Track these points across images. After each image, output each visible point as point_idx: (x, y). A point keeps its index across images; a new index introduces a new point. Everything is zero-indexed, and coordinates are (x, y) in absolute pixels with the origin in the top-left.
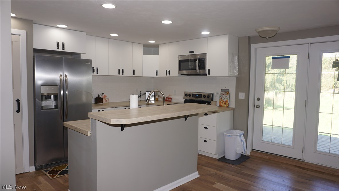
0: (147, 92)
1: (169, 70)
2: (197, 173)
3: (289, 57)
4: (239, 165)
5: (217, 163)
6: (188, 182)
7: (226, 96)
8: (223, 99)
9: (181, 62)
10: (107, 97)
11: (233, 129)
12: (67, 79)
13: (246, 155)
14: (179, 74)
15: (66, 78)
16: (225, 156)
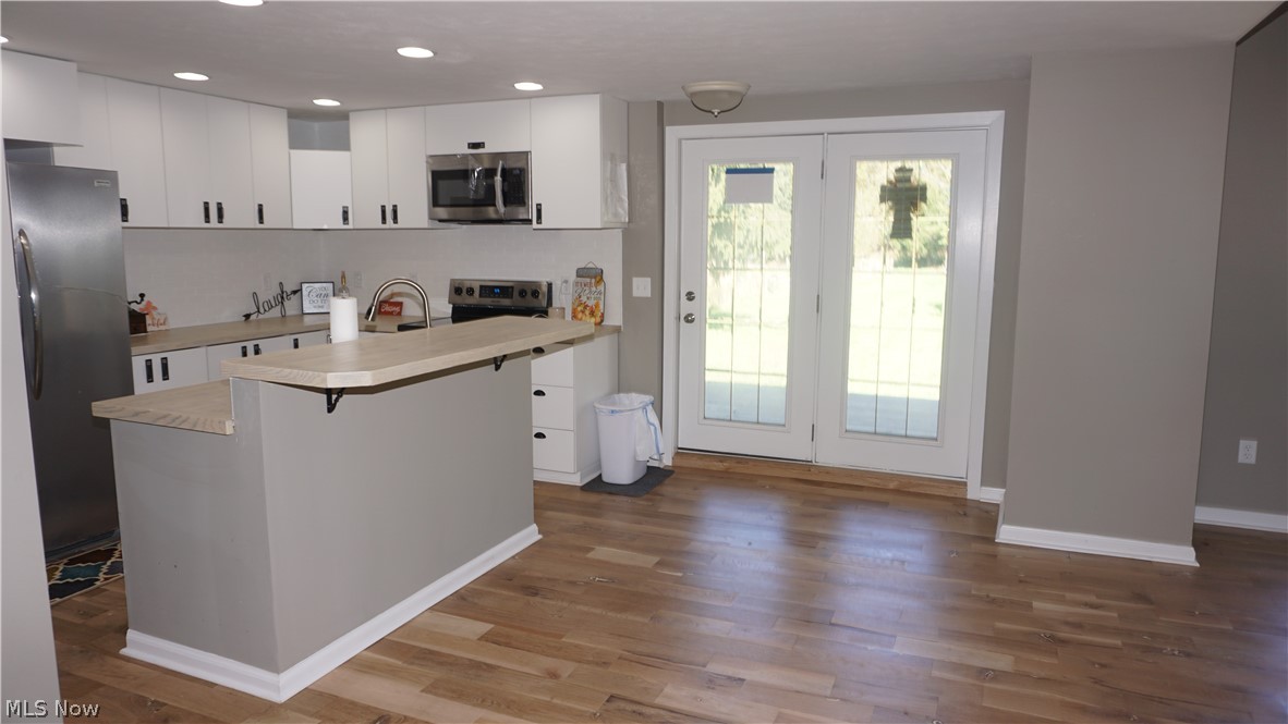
0: (305, 286)
1: (395, 206)
2: (534, 527)
3: (771, 171)
4: (645, 496)
5: (579, 496)
6: (513, 557)
7: (594, 289)
8: (584, 299)
9: (437, 177)
10: (159, 311)
11: (619, 392)
12: (28, 244)
13: (662, 466)
14: (432, 218)
15: (23, 241)
16: (600, 475)
